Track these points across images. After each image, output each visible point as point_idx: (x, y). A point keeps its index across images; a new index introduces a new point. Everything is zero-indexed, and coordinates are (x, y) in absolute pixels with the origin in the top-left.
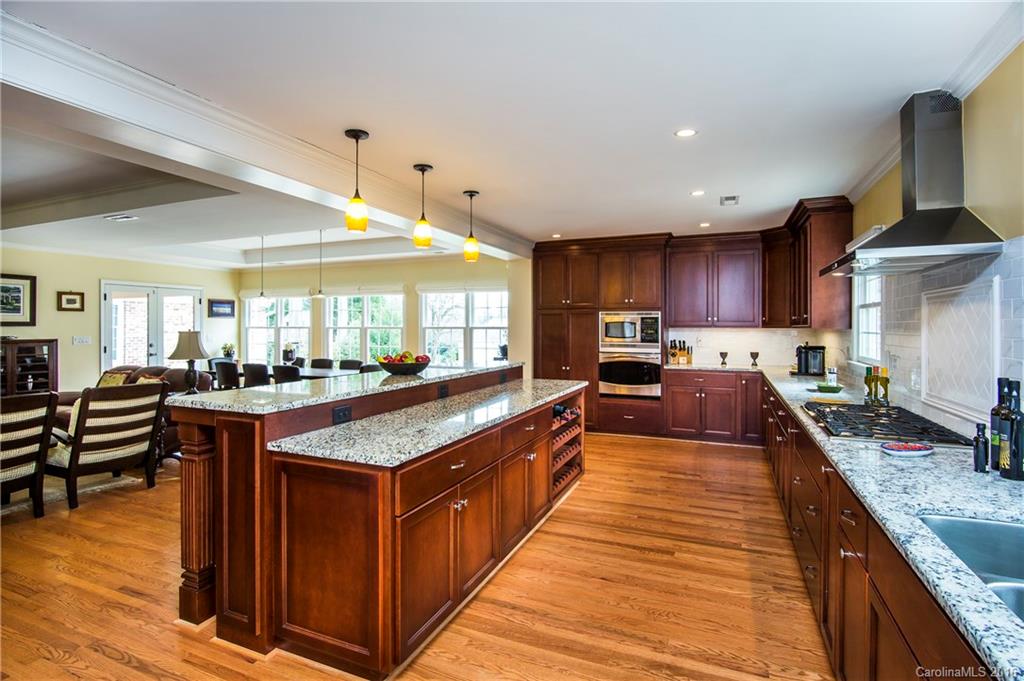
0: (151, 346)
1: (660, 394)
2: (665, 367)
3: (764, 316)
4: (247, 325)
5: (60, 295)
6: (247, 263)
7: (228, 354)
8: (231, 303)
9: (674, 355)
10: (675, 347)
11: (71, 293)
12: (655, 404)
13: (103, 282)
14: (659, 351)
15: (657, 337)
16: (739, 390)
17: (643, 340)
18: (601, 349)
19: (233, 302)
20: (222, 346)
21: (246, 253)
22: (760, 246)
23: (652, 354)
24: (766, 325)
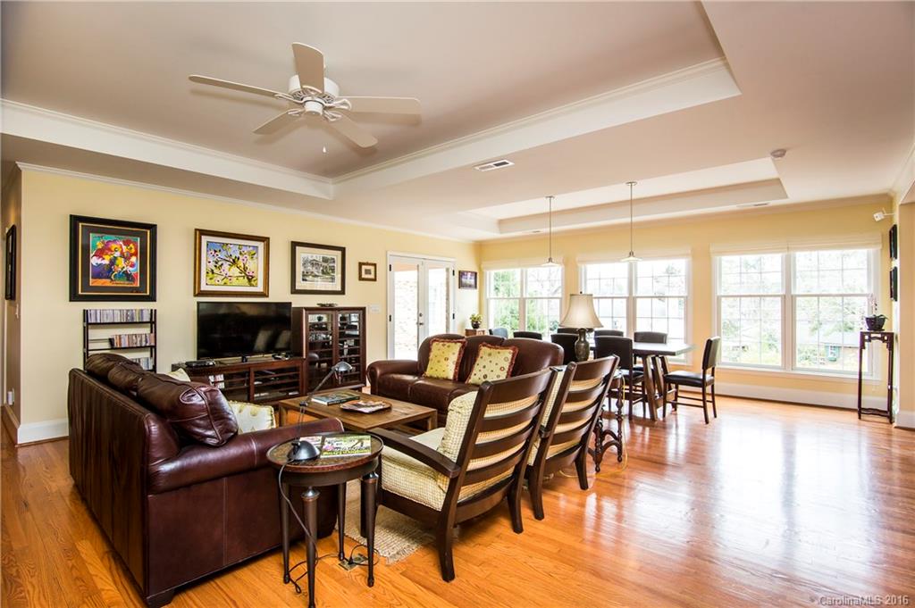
0: (421, 315)
4: (488, 296)
5: (361, 265)
6: (501, 233)
7: (476, 326)
11: (367, 264)
13: (389, 253)
19: (476, 274)
20: (470, 316)
21: (501, 222)
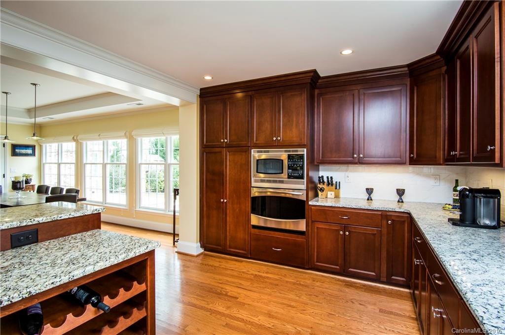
1: (304, 229)
2: (310, 203)
3: (411, 152)
4: (45, 162)
8: (33, 147)
9: (322, 190)
10: (323, 182)
12: (300, 239)
14: (304, 187)
15: (303, 174)
16: (384, 231)
17: (289, 177)
18: (253, 184)
19: (35, 146)
22: (408, 81)
23: (296, 189)
24: (413, 162)
